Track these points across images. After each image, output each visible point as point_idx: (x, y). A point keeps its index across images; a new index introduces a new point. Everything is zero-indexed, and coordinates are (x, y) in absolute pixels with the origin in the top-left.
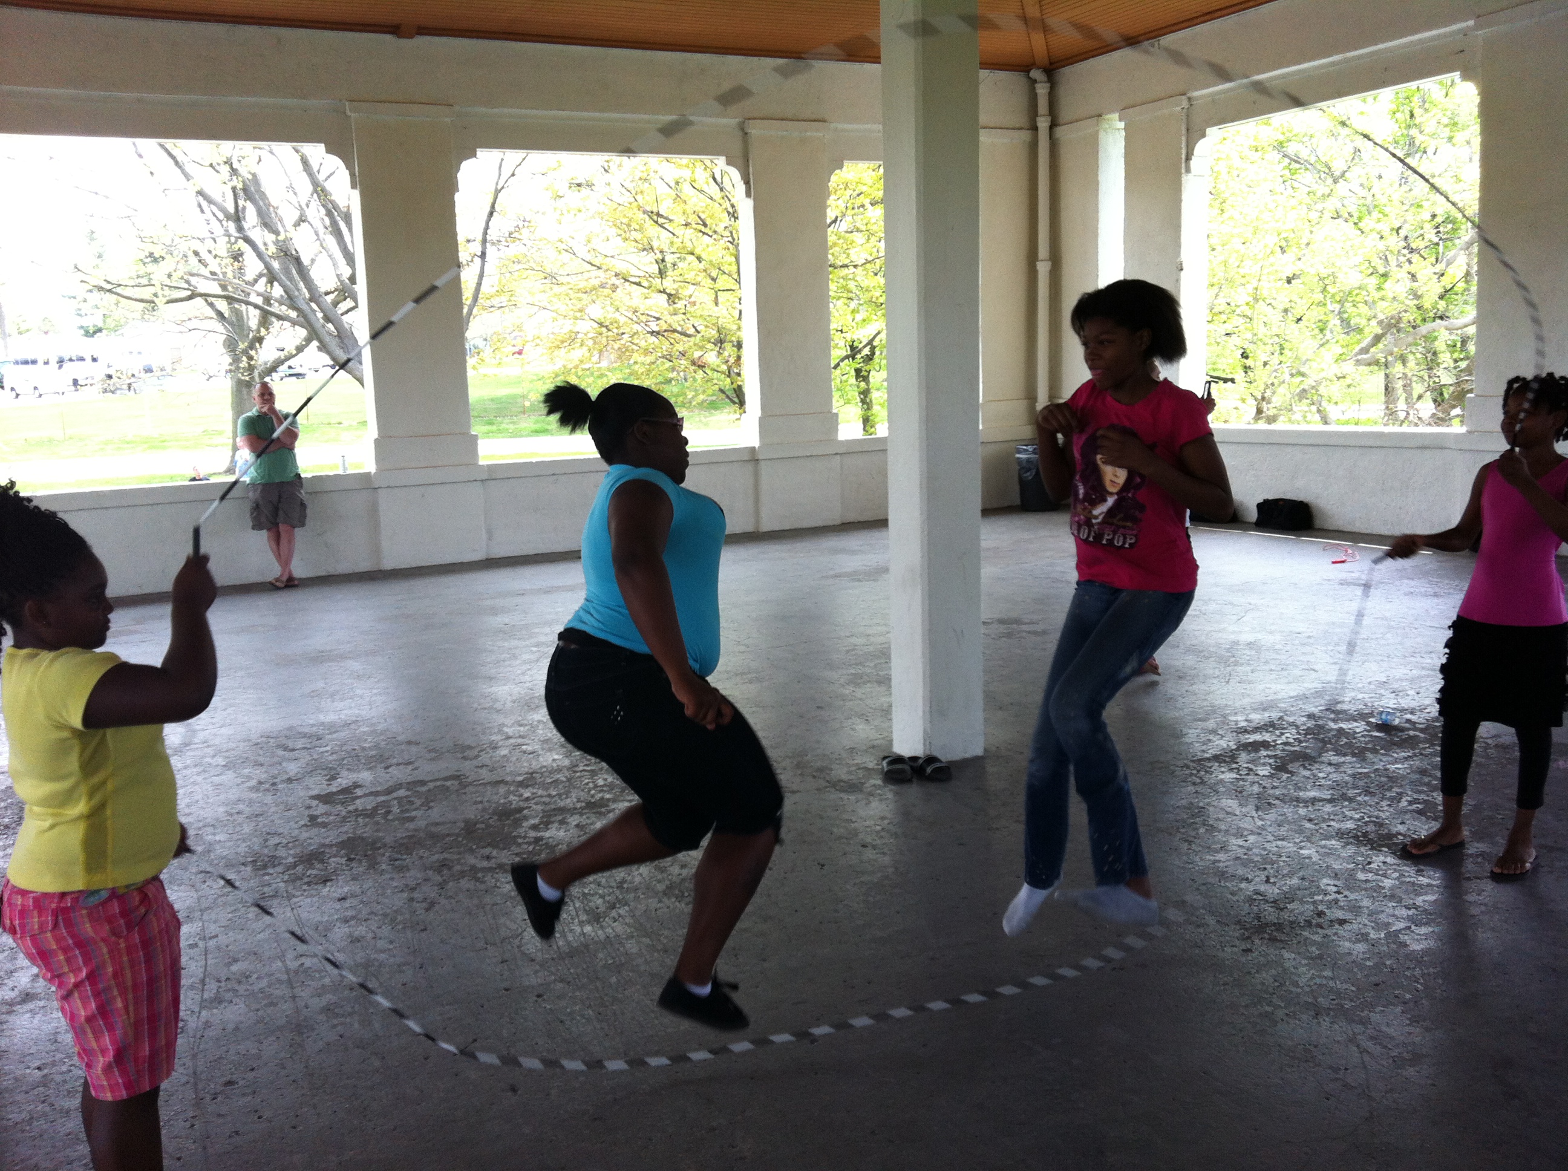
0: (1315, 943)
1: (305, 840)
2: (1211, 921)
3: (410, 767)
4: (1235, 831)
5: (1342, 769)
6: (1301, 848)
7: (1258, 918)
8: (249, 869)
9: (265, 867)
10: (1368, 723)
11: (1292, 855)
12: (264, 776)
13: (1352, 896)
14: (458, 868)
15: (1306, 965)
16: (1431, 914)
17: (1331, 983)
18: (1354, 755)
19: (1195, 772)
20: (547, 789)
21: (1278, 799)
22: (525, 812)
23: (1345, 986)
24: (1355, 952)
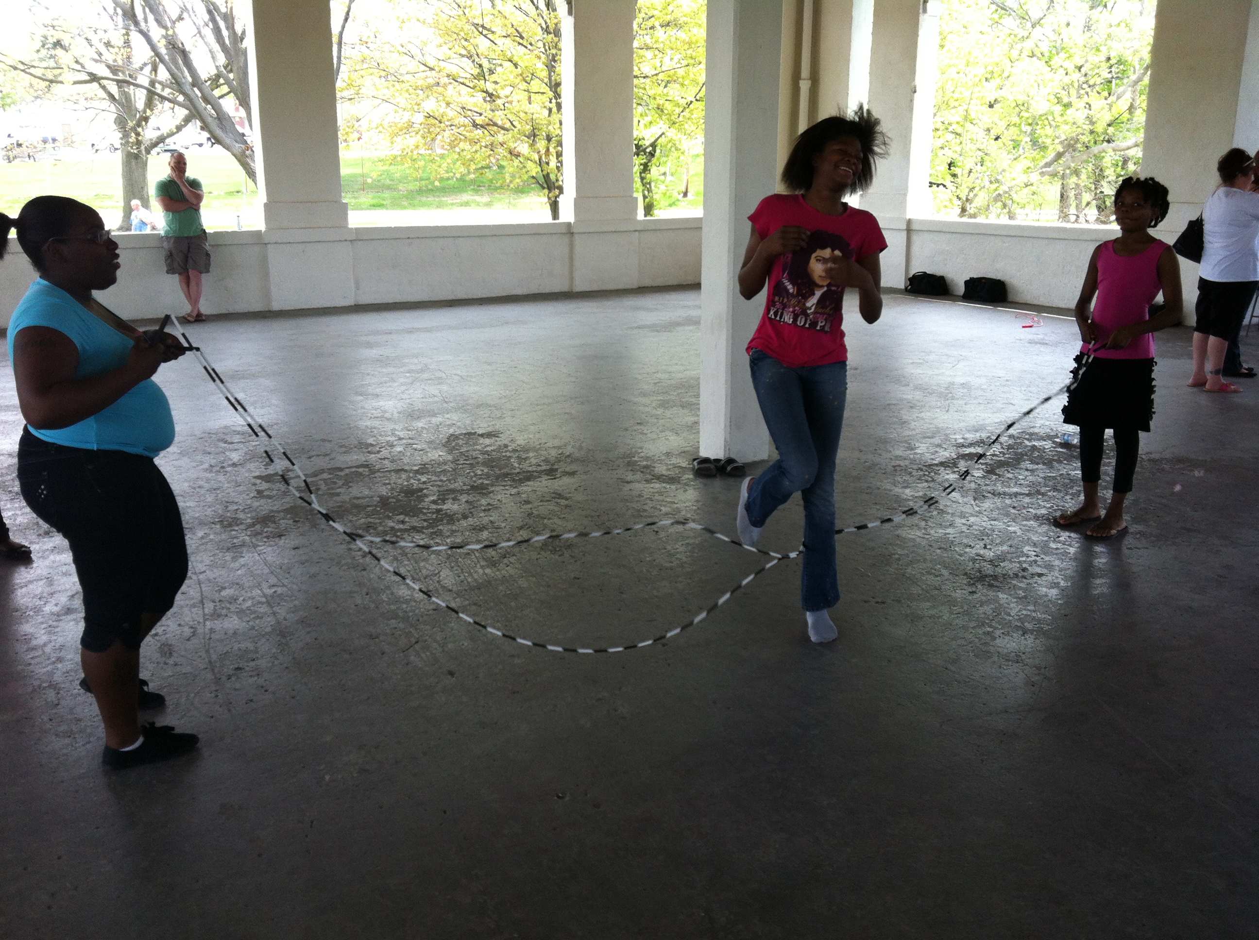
0: (1020, 588)
1: (258, 507)
2: (945, 572)
3: (328, 458)
4: (959, 514)
5: (1036, 474)
6: (1008, 526)
7: (980, 572)
8: (218, 526)
9: (230, 525)
10: (1054, 442)
11: (1002, 530)
12: (213, 462)
13: (1047, 558)
14: (381, 528)
15: (1016, 602)
16: (1104, 571)
17: (1034, 614)
18: (1044, 464)
19: (927, 473)
20: (438, 476)
21: (990, 493)
22: (425, 491)
23: (1043, 616)
24: (1050, 595)
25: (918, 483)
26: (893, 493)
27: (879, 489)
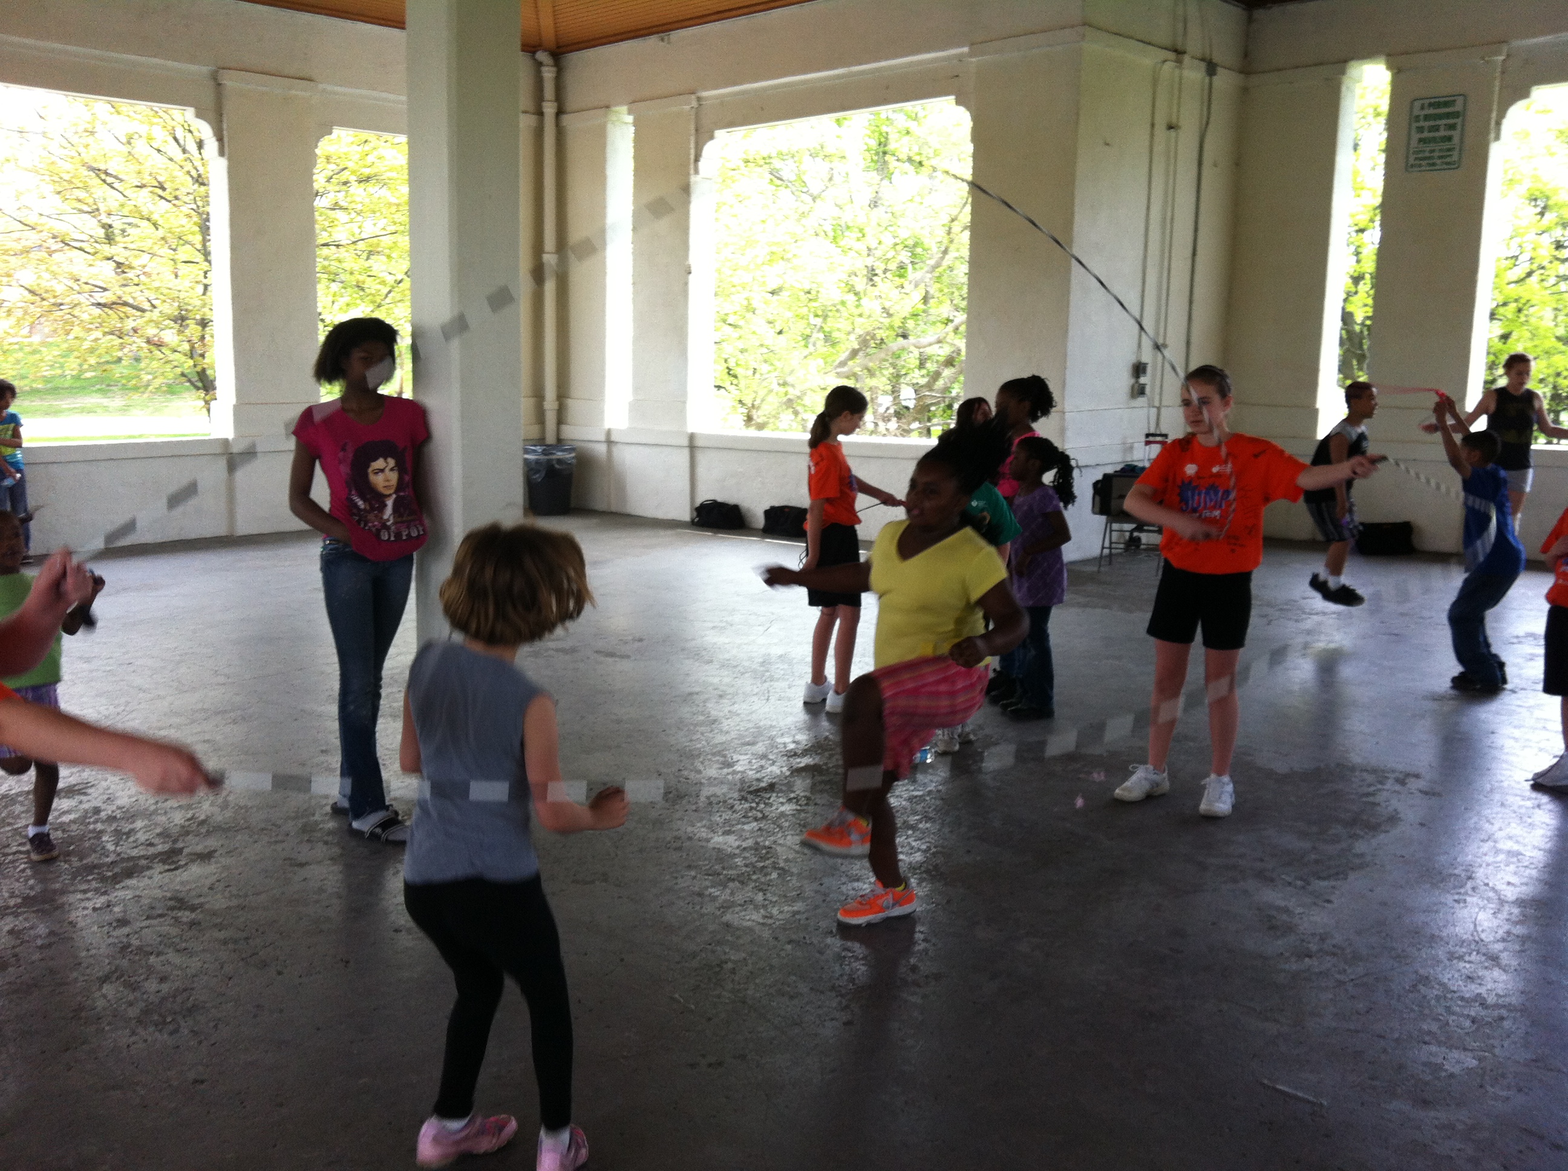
25: (744, 824)
26: (711, 845)
27: (690, 839)
